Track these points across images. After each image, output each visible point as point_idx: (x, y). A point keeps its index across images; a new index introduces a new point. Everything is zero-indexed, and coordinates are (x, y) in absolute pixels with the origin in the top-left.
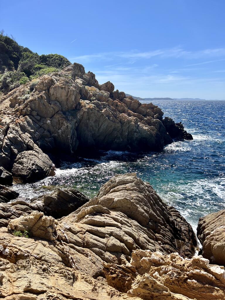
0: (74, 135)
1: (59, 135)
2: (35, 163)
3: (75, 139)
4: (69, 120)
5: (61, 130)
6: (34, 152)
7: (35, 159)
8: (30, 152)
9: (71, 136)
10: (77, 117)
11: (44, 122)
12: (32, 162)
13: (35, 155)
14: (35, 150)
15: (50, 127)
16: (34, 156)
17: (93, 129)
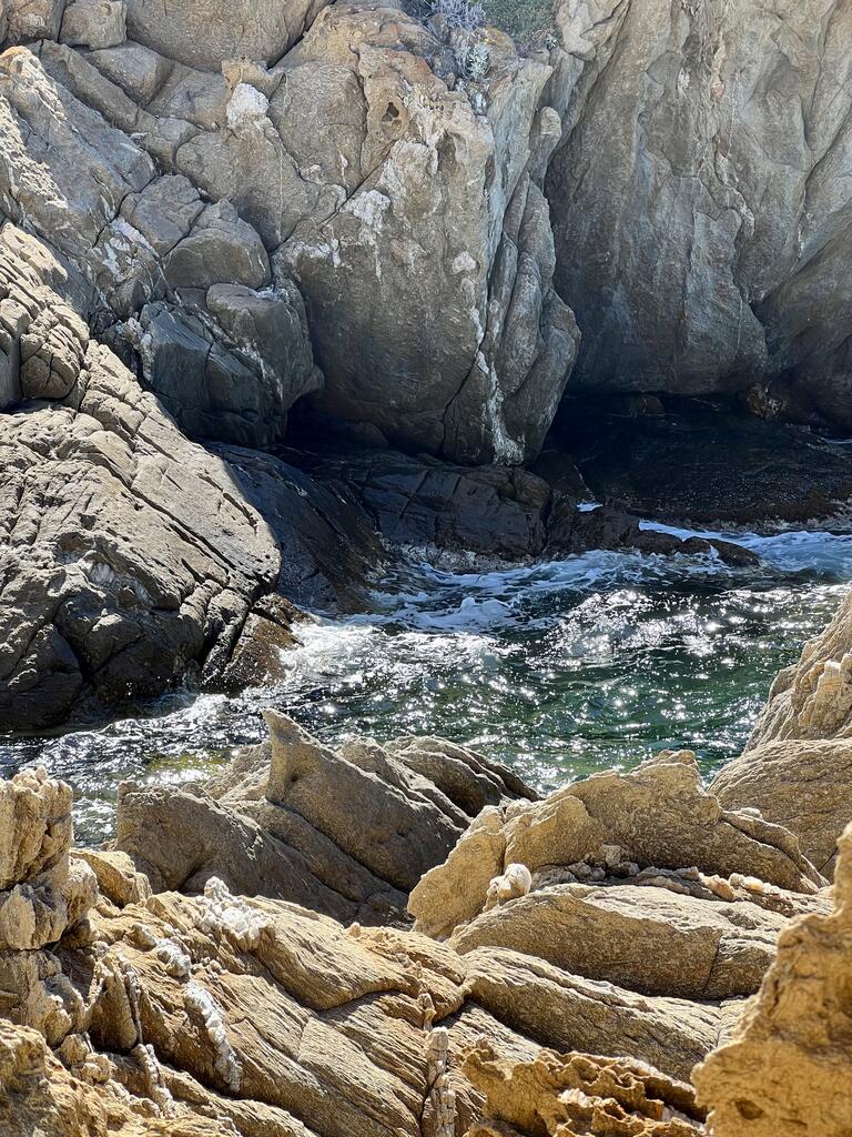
0: (522, 248)
1: (353, 252)
2: (89, 534)
3: (531, 288)
4: (463, 73)
5: (384, 192)
6: (86, 420)
7: (93, 487)
8: (46, 421)
9: (486, 262)
10: (559, 36)
11: (205, 106)
12: (60, 522)
13: (93, 455)
14: (93, 410)
15: (267, 166)
16: (83, 465)
17: (745, 173)
